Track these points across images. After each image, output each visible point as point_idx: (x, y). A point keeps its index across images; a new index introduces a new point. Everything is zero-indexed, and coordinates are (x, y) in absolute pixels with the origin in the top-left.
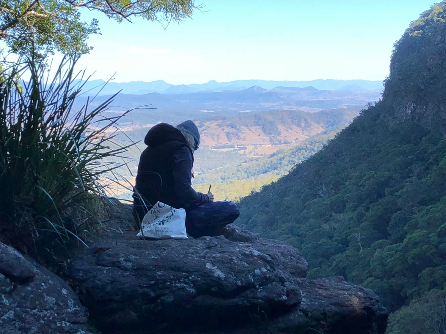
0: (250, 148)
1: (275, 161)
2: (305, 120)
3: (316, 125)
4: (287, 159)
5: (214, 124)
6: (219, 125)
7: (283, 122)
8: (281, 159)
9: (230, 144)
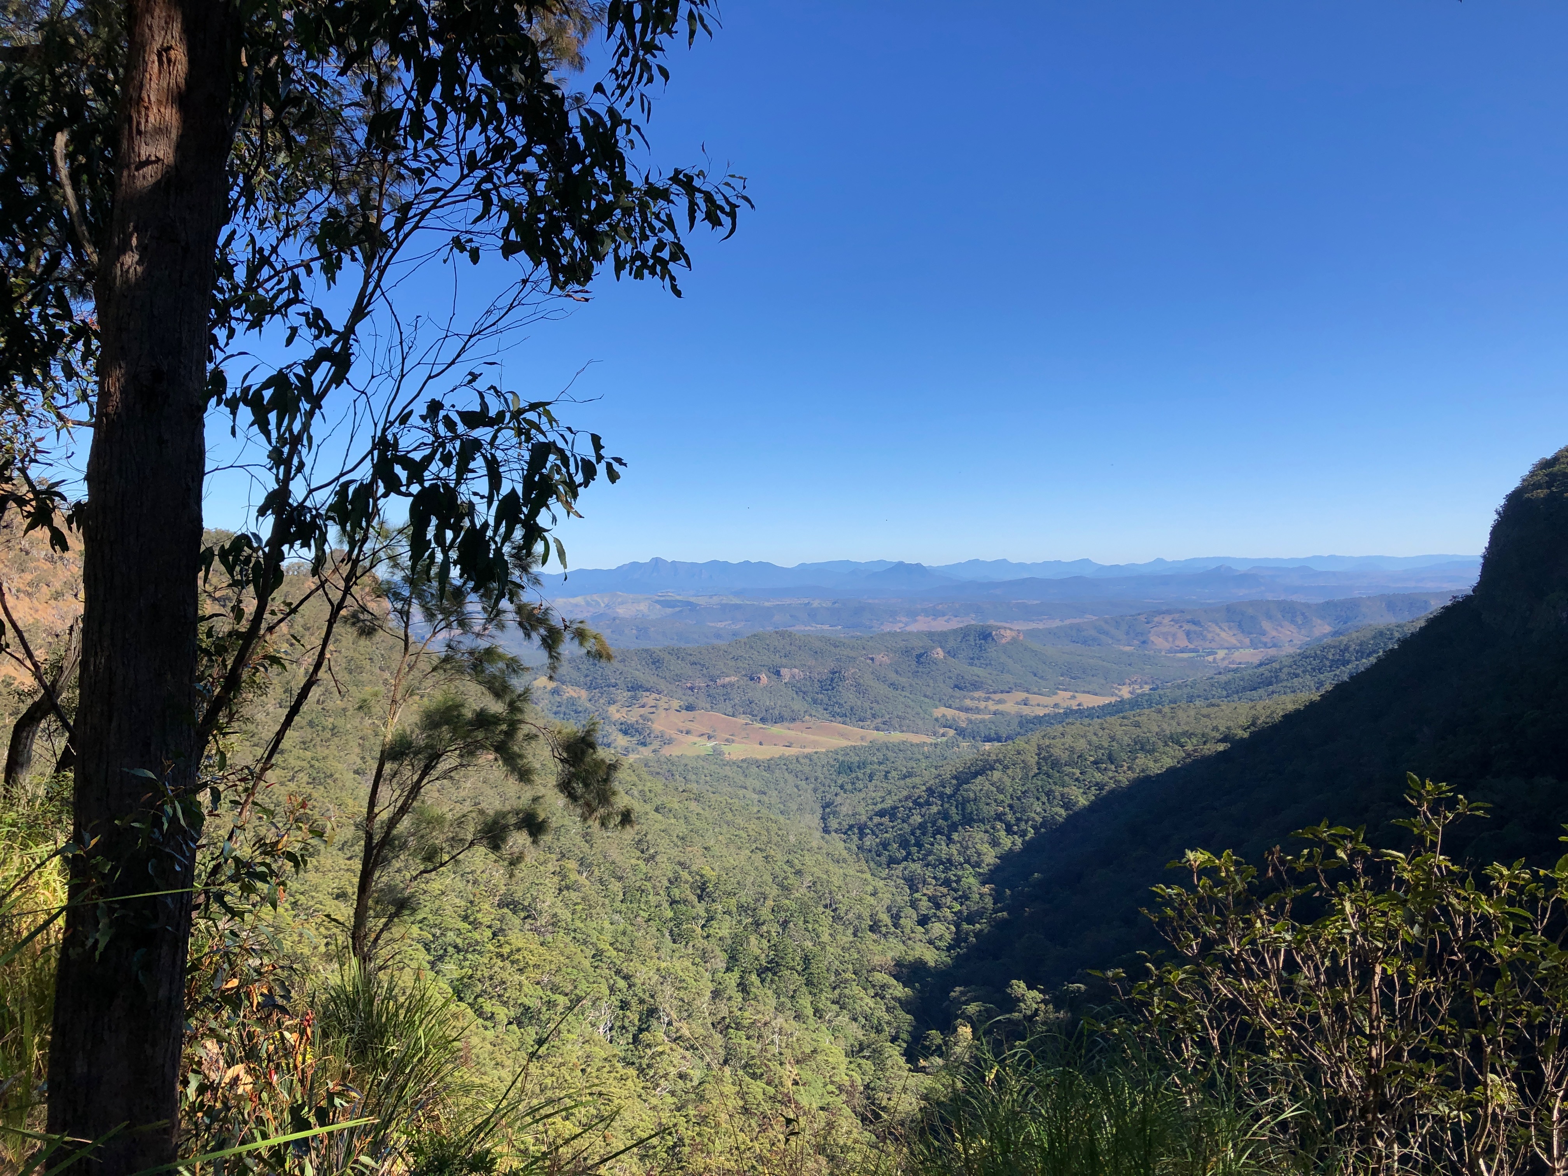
0: (1221, 654)
1: (1267, 674)
2: (1303, 614)
3: (1319, 621)
4: (1285, 670)
5: (1167, 620)
6: (1176, 621)
7: (1269, 617)
8: (1276, 671)
9: (1191, 646)
